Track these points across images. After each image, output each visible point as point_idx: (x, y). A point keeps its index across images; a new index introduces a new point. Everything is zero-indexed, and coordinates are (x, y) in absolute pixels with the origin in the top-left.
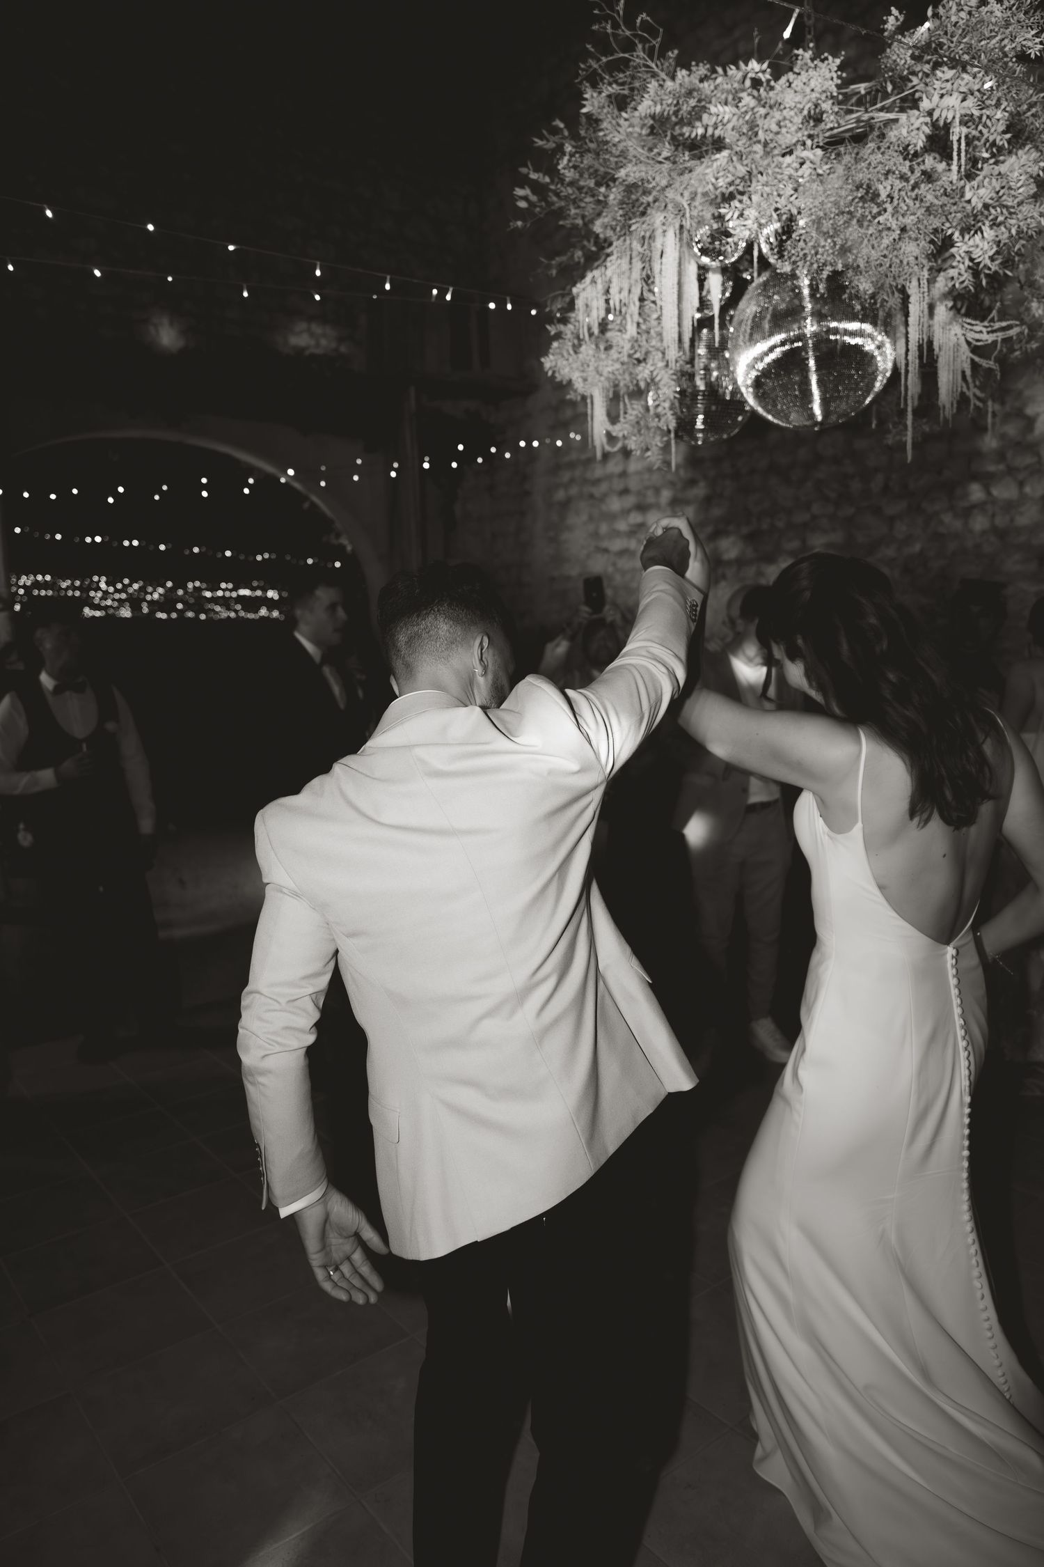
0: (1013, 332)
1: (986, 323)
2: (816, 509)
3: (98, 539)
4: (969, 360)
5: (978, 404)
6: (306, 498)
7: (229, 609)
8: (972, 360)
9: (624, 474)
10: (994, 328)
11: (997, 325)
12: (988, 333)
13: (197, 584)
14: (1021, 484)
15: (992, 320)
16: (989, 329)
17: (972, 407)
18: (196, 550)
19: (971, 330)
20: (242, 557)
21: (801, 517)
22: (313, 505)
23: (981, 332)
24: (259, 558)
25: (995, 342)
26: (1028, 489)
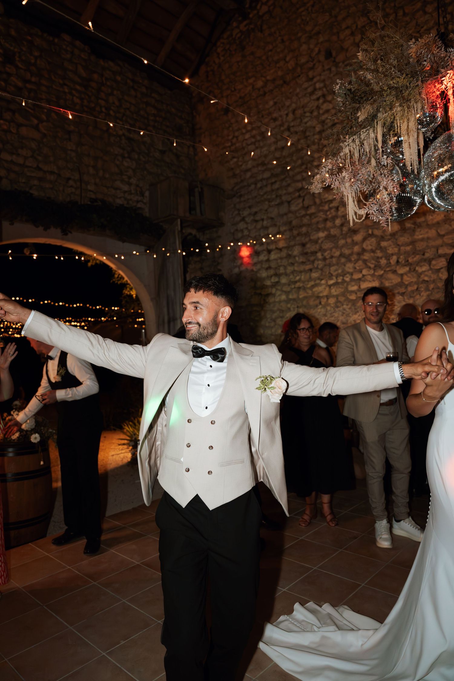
2: (365, 272)
9: (268, 260)
21: (356, 276)
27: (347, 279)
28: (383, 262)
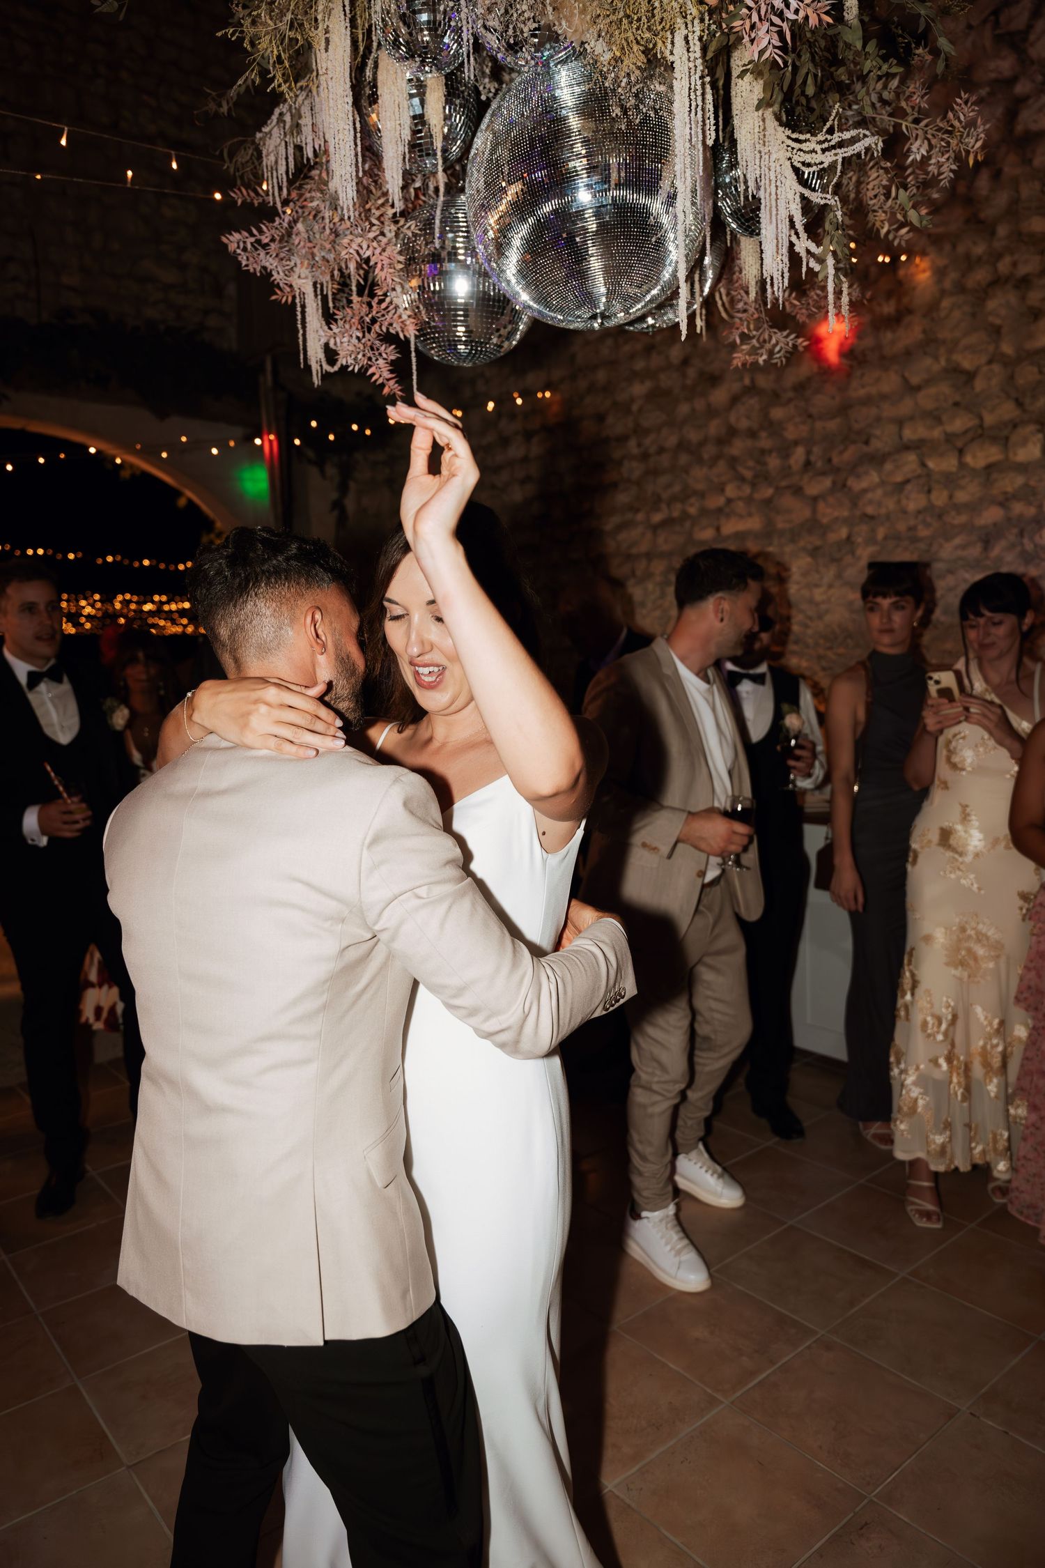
0: (859, 147)
1: (820, 137)
2: (731, 491)
3: (40, 552)
4: (798, 199)
5: (813, 264)
6: (178, 494)
7: (174, 622)
8: (803, 197)
10: (833, 143)
11: (836, 138)
12: (824, 151)
13: (128, 596)
14: (961, 452)
15: (831, 131)
16: (826, 145)
17: (804, 269)
18: (146, 563)
19: (800, 150)
20: (162, 566)
22: (190, 501)
23: (814, 151)
24: (181, 567)
25: (833, 165)
26: (968, 459)
27: (692, 511)
28: (774, 462)
